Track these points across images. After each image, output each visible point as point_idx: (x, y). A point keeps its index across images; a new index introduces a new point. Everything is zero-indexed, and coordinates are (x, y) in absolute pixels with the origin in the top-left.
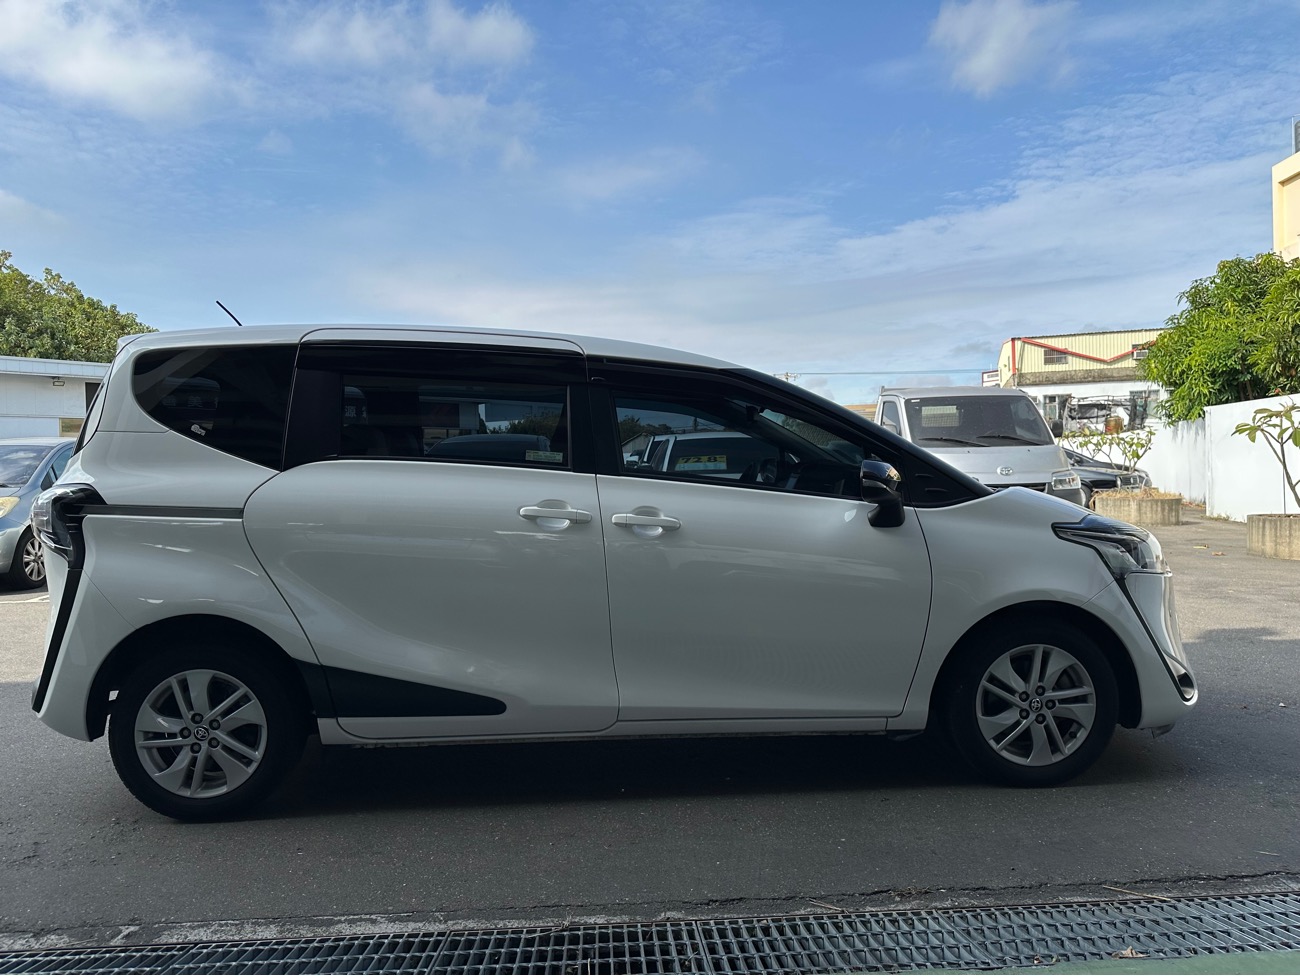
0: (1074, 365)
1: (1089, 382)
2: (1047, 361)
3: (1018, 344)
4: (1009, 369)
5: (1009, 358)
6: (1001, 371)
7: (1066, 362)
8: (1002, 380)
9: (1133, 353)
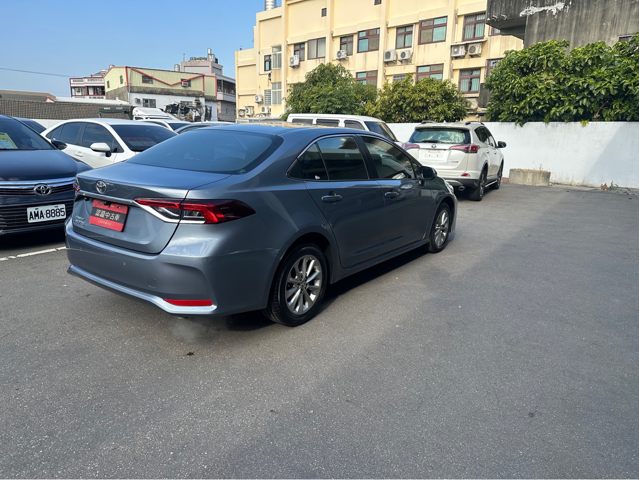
0: (156, 85)
1: (163, 94)
2: (144, 81)
3: (129, 70)
4: (122, 83)
5: (121, 77)
6: (108, 82)
7: (152, 83)
8: (109, 87)
9: (181, 83)
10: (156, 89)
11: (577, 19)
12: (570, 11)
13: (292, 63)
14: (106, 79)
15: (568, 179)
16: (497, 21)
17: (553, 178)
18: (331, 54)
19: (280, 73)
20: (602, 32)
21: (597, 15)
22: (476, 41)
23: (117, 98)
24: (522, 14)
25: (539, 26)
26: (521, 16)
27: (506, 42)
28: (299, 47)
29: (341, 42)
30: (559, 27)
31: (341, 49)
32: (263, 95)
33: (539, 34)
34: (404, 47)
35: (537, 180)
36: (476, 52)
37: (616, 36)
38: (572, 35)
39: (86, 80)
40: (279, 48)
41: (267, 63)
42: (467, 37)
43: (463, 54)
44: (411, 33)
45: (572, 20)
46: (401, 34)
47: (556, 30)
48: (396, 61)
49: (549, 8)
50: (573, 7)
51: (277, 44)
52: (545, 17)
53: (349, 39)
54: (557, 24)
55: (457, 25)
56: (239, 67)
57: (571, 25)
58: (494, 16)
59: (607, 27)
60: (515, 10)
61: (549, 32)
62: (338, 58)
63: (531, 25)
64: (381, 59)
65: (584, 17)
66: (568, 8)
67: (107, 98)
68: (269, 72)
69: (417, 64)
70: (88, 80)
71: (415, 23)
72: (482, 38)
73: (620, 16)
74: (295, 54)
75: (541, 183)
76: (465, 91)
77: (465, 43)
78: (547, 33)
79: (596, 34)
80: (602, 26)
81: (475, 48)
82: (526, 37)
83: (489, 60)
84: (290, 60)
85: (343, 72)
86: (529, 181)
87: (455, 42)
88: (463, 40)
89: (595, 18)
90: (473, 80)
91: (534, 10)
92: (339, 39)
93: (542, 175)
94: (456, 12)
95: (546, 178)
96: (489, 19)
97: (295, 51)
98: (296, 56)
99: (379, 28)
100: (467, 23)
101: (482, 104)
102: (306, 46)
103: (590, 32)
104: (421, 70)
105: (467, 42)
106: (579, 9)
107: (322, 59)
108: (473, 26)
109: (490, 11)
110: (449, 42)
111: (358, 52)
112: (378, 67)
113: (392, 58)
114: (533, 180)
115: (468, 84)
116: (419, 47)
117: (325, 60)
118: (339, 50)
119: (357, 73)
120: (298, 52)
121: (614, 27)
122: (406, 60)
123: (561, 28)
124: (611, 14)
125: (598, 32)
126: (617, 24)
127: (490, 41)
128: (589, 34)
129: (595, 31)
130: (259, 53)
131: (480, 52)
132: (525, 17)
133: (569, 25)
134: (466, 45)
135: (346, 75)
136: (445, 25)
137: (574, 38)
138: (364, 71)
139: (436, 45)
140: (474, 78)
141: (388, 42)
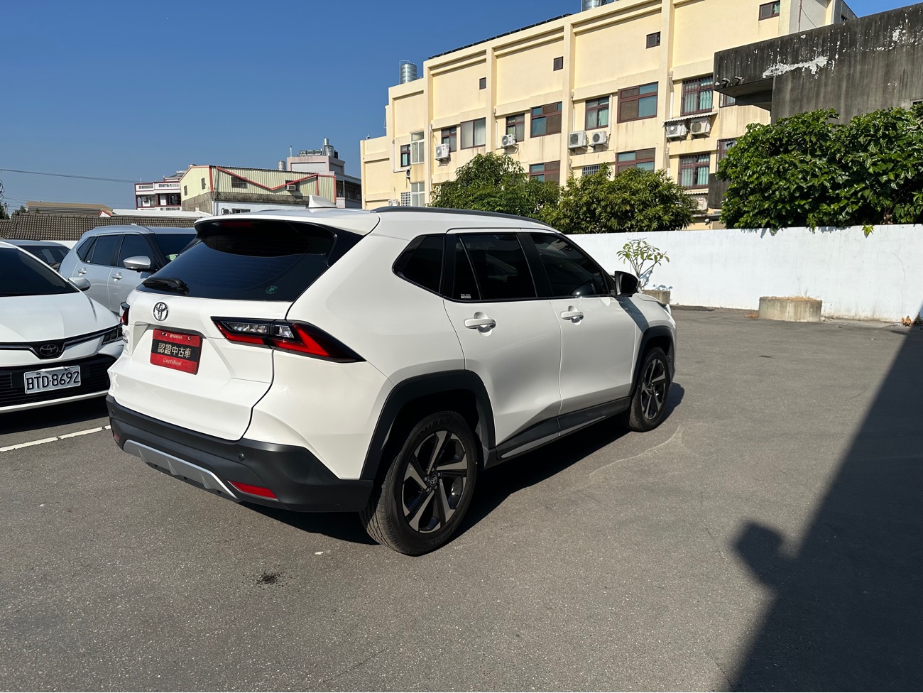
0: (251, 190)
1: (261, 202)
2: (234, 185)
3: (214, 170)
4: (203, 188)
5: (203, 180)
6: (185, 187)
7: (246, 187)
8: (186, 194)
9: (286, 186)
10: (251, 195)
11: (848, 80)
12: (837, 68)
13: (439, 154)
14: (183, 182)
15: (849, 311)
16: (730, 87)
17: (826, 310)
18: (493, 140)
19: (422, 171)
20: (888, 96)
21: (878, 72)
22: (702, 115)
23: (197, 209)
24: (766, 74)
25: (792, 90)
26: (764, 77)
27: (744, 115)
28: (448, 132)
29: (507, 123)
30: (823, 90)
31: (507, 134)
32: (400, 200)
33: (793, 101)
34: (598, 127)
35: (802, 313)
36: (702, 131)
37: (908, 101)
38: (842, 101)
39: (156, 186)
40: (421, 135)
41: (405, 156)
42: (687, 110)
43: (683, 134)
44: (607, 107)
45: (840, 80)
46: (593, 109)
47: (818, 95)
48: (586, 146)
49: (806, 65)
50: (840, 62)
51: (418, 129)
52: (800, 77)
53: (519, 119)
54: (819, 87)
55: (672, 93)
56: (366, 163)
57: (840, 87)
58: (724, 79)
59: (894, 89)
60: (755, 69)
61: (807, 99)
62: (503, 146)
63: (779, 90)
64: (565, 145)
65: (858, 74)
66: (834, 63)
67: (184, 210)
68: (408, 168)
69: (617, 149)
70: (160, 186)
71: (613, 94)
72: (710, 110)
73: (913, 72)
74: (442, 143)
75: (808, 317)
76: (688, 185)
77: (685, 118)
78: (805, 99)
79: (878, 99)
80: (886, 87)
81: (700, 125)
82: (773, 106)
83: (721, 141)
84: (437, 150)
85: (510, 166)
86: (789, 315)
87: (671, 117)
88: (683, 114)
89: (875, 76)
90: (699, 169)
91: (785, 68)
92: (505, 119)
93: (809, 305)
94: (670, 75)
95: (815, 309)
96: (717, 84)
97: (443, 138)
98: (445, 144)
99: (561, 102)
100: (687, 90)
101: (714, 203)
102: (458, 130)
103: (868, 96)
104: (622, 159)
105: (689, 117)
106: (850, 66)
107: (480, 148)
108: (696, 95)
109: (719, 72)
110: (661, 118)
111: (531, 137)
112: (560, 155)
113: (580, 143)
114: (796, 313)
115: (692, 176)
116: (618, 127)
117: (485, 149)
118: (504, 135)
119: (531, 166)
120: (448, 139)
121: (904, 87)
122: (601, 145)
123: (825, 93)
124: (898, 70)
125: (881, 96)
126: (909, 84)
127: (722, 115)
128: (868, 99)
129: (876, 95)
130: (394, 143)
131: (708, 130)
132: (770, 78)
133: (836, 88)
134: (687, 122)
135: (515, 168)
136: (655, 95)
137: (846, 105)
138: (541, 162)
139: (643, 123)
140: (701, 167)
141: (574, 120)
